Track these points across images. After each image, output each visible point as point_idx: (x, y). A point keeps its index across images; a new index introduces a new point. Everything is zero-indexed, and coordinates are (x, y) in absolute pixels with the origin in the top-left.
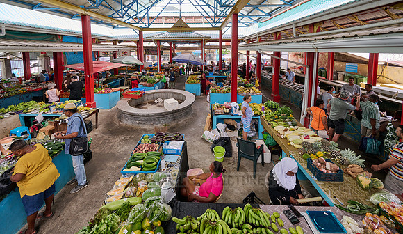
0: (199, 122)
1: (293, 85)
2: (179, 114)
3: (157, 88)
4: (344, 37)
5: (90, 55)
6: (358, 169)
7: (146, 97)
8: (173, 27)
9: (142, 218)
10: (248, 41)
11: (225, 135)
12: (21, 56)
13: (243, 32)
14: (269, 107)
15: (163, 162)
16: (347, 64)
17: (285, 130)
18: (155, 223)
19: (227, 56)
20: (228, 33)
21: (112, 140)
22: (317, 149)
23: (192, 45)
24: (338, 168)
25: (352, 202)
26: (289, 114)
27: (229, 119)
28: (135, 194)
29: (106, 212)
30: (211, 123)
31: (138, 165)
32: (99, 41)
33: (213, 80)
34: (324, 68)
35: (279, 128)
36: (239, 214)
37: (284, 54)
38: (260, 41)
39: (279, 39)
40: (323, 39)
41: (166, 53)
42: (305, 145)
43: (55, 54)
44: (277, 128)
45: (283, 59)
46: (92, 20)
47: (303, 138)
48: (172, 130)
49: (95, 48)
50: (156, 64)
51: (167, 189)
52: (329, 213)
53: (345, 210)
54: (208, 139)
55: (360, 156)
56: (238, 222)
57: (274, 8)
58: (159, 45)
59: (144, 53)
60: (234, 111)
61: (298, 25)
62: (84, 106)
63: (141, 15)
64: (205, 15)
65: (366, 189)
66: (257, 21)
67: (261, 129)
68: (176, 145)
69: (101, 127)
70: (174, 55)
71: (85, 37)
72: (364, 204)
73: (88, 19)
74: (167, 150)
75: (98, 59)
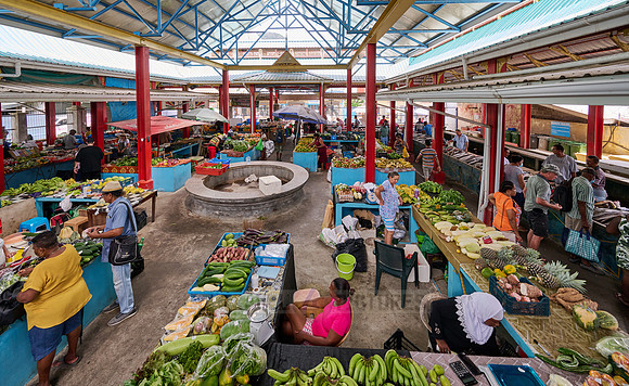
0: (315, 215)
1: (465, 156)
2: (282, 201)
3: (248, 158)
4: (543, 79)
5: (147, 107)
6: (574, 295)
7: (231, 174)
8: (275, 64)
9: (219, 369)
10: (393, 86)
11: (355, 235)
12: (43, 107)
13: (384, 72)
14: (426, 191)
15: (255, 278)
16: (553, 123)
17: (453, 229)
18: (240, 379)
19: (360, 110)
20: (360, 73)
21: (177, 240)
22: (506, 261)
23: (305, 92)
24: (541, 293)
25: (564, 352)
26: (459, 202)
27: (361, 209)
28: (208, 330)
29: (163, 357)
30: (334, 215)
31: (215, 282)
32: (161, 86)
33: (336, 147)
34: (515, 130)
35: (443, 226)
36: (376, 367)
37: (450, 107)
38: (412, 86)
39: (441, 82)
40: (510, 83)
41: (264, 104)
42: (485, 254)
43: (94, 105)
44: (439, 225)
45: (449, 115)
46: (151, 54)
47: (481, 242)
48: (271, 225)
49: (155, 96)
50: (248, 122)
51: (260, 322)
52: (527, 369)
53: (554, 364)
54: (328, 241)
55: (576, 274)
56: (375, 380)
57: (433, 34)
58: (253, 92)
59: (229, 104)
60: (369, 197)
61: (472, 61)
62: (135, 186)
63: (226, 46)
64: (326, 46)
65: (588, 329)
66: (406, 55)
67: (414, 227)
68: (277, 251)
69: (160, 220)
70: (277, 107)
71: (140, 80)
72: (587, 355)
73: (145, 53)
74: (262, 258)
75: (160, 114)
